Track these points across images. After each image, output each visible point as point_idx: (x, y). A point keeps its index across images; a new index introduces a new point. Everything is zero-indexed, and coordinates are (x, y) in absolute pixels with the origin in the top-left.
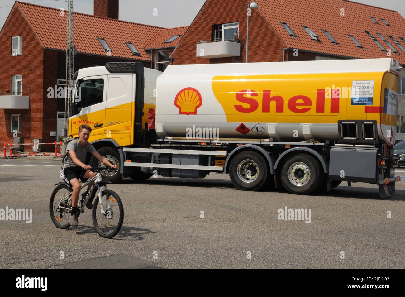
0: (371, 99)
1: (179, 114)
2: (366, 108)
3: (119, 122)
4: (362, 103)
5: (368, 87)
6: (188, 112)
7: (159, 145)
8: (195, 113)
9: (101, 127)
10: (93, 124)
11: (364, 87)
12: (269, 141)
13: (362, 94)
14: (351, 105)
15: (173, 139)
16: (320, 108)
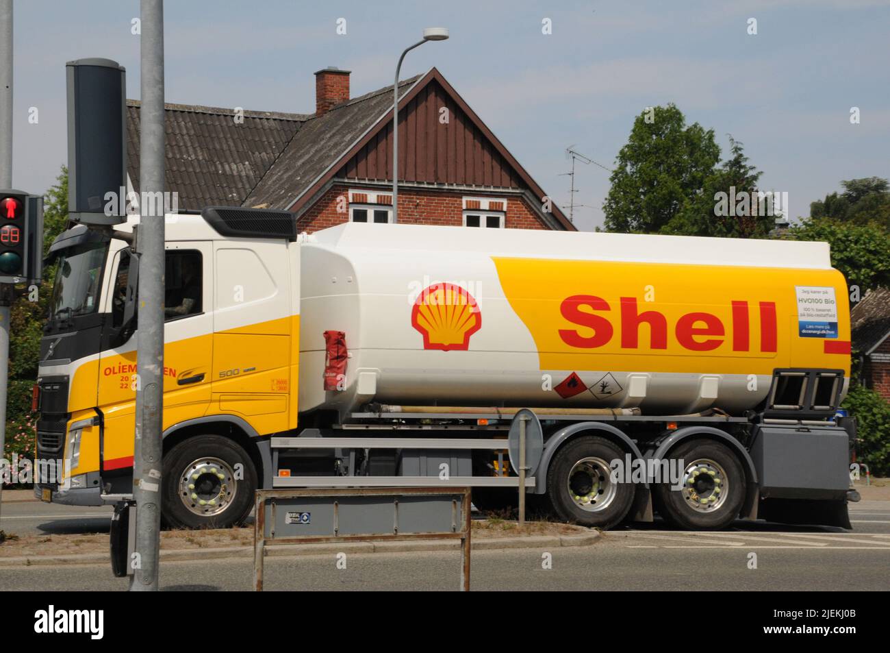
0: (833, 326)
1: (423, 348)
2: (826, 343)
3: (254, 369)
4: (819, 332)
5: (827, 301)
6: (446, 343)
7: (364, 428)
8: (464, 346)
9: (200, 383)
10: (174, 375)
11: (819, 301)
12: (634, 415)
13: (818, 315)
14: (799, 337)
15: (403, 412)
16: (741, 343)
